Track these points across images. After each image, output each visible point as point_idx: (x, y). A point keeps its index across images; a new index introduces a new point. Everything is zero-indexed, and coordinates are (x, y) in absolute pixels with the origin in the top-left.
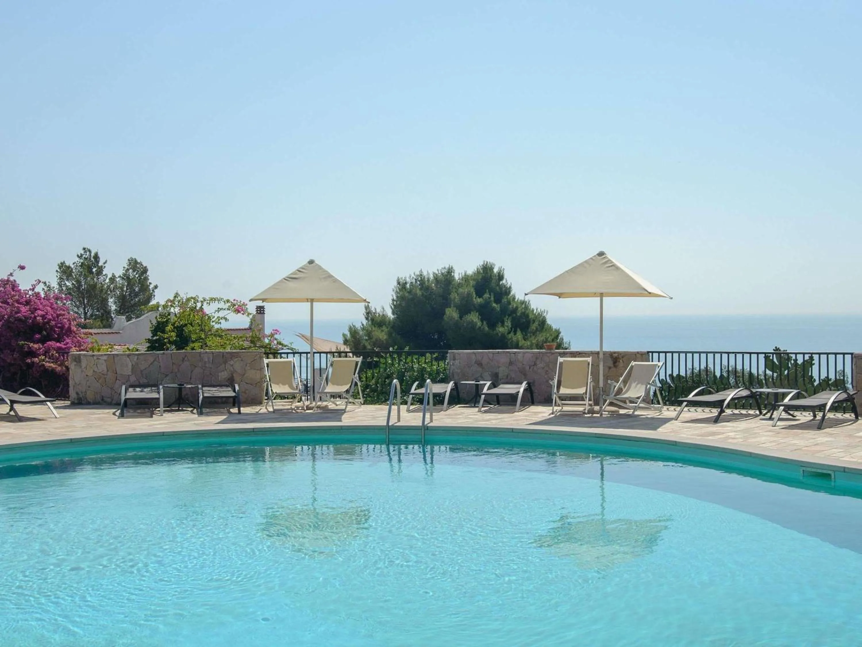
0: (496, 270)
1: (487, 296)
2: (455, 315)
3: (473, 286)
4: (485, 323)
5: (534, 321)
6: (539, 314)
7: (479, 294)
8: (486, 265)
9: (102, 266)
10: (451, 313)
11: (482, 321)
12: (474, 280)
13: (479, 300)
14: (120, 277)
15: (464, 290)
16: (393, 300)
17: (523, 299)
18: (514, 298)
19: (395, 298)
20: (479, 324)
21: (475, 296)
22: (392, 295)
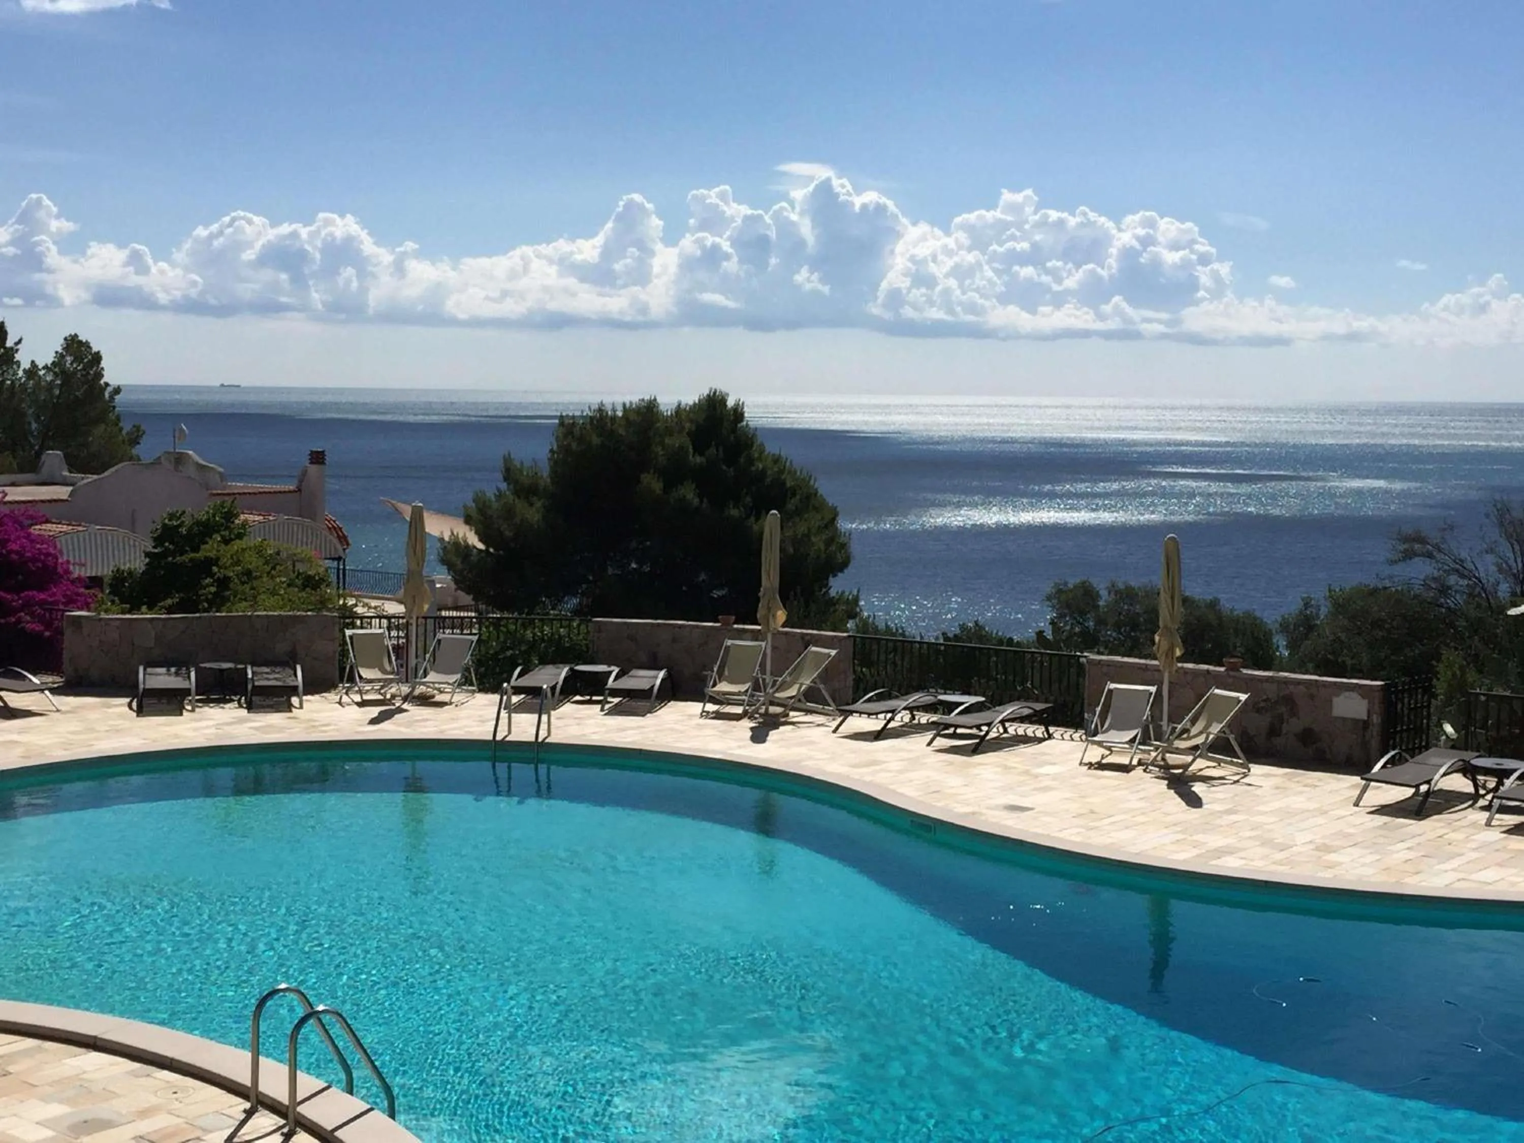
0: (730, 403)
1: (712, 451)
2: (657, 486)
3: (688, 434)
4: (705, 500)
5: (794, 495)
6: (803, 480)
7: (699, 449)
8: (715, 393)
9: (12, 348)
10: (652, 483)
11: (700, 496)
12: (691, 421)
13: (698, 459)
14: (46, 367)
15: (674, 442)
16: (552, 451)
17: (777, 452)
18: (762, 452)
19: (555, 448)
20: (696, 501)
21: (691, 450)
22: (551, 443)
